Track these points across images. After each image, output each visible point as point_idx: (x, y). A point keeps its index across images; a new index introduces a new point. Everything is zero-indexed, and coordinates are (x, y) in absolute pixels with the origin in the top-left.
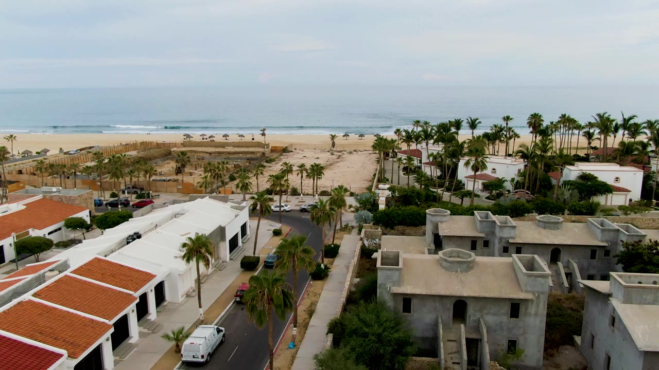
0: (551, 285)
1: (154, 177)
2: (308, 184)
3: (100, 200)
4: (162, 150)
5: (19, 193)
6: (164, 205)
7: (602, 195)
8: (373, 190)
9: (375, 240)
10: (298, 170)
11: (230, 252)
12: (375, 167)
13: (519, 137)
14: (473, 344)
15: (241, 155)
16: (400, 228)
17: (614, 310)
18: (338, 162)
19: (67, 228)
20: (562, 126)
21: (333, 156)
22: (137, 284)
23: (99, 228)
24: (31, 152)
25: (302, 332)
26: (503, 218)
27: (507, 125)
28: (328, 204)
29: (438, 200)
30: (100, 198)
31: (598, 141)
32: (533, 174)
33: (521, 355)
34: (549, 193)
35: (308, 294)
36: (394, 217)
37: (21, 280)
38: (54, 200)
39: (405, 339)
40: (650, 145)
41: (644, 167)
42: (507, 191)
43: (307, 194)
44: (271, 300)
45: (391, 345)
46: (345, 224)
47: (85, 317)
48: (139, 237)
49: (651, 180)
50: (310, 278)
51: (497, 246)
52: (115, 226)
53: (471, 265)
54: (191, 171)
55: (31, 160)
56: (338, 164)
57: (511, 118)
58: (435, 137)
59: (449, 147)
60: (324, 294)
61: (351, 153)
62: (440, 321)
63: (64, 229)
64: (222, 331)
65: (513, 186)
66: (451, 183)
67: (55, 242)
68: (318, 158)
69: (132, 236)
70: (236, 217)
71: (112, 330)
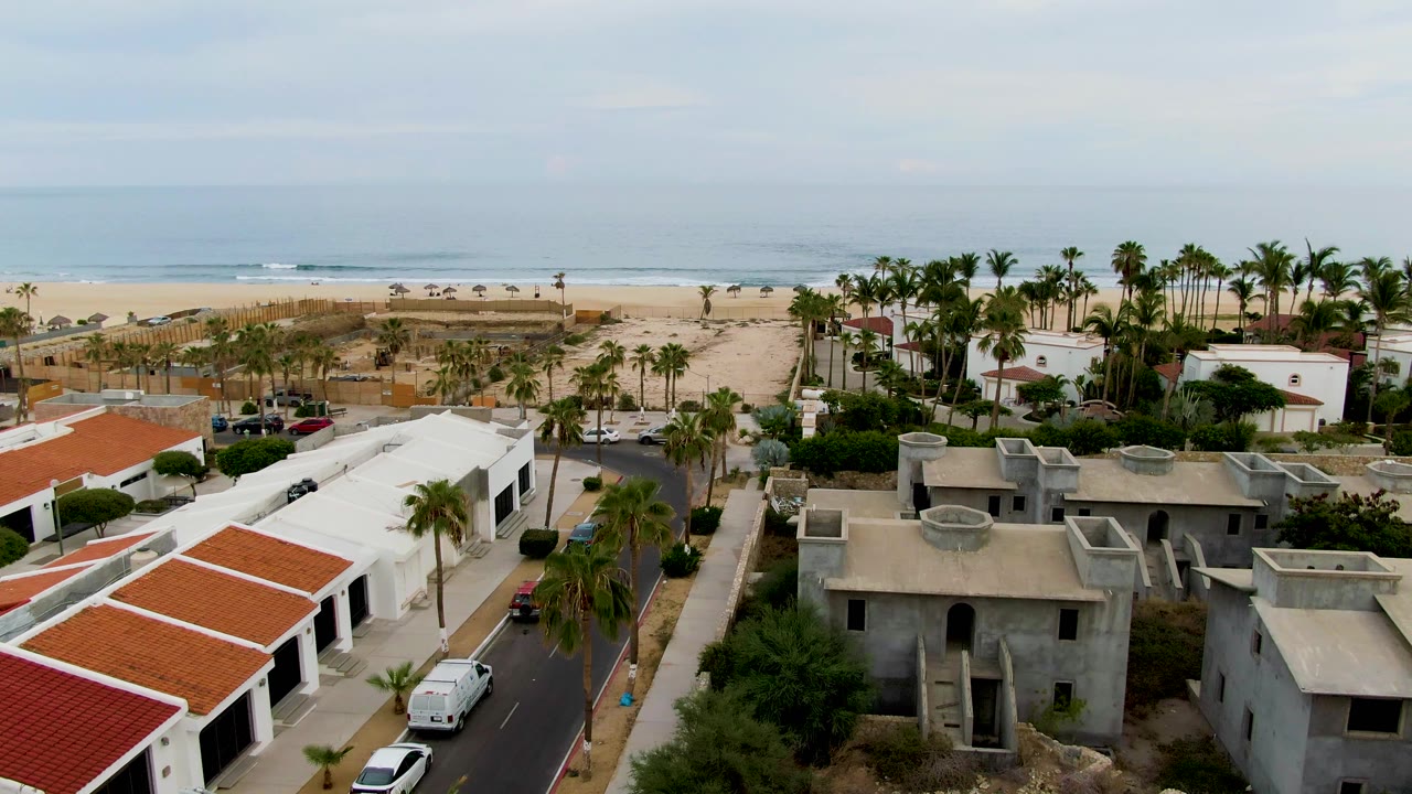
0: (1147, 585)
1: (332, 373)
2: (656, 385)
3: (220, 420)
4: (346, 316)
5: (55, 402)
6: (359, 428)
7: (1262, 410)
8: (791, 399)
9: (795, 501)
10: (635, 358)
11: (498, 522)
12: (795, 354)
13: (1095, 292)
14: (986, 691)
15: (513, 328)
16: (846, 475)
17: (1260, 620)
18: (717, 344)
19: (160, 473)
20: (1186, 268)
21: (706, 332)
22: (315, 578)
23: (226, 474)
24: (68, 321)
25: (647, 676)
26: (1053, 451)
27: (1071, 267)
28: (698, 423)
29: (924, 422)
30: (222, 416)
31: (1261, 303)
32: (1122, 368)
33: (1078, 710)
34: (1153, 406)
35: (659, 605)
36: (832, 453)
37: (81, 569)
38: (130, 416)
39: (853, 677)
40: (1367, 309)
41: (1351, 354)
42: (1069, 402)
43: (654, 409)
44: (588, 601)
45: (824, 688)
46: (733, 468)
47: (215, 639)
48: (313, 488)
49: (1365, 380)
50: (662, 573)
51: (1041, 506)
52: (258, 470)
53: (985, 536)
54: (407, 361)
55: (68, 337)
56: (716, 348)
57: (1079, 251)
58: (921, 291)
59: (949, 311)
60: (690, 604)
61: (744, 325)
62: (921, 645)
63: (152, 475)
64: (487, 671)
65: (1080, 392)
66: (952, 387)
67: (136, 502)
68: (675, 335)
69: (299, 486)
70: (508, 450)
71: (271, 665)
